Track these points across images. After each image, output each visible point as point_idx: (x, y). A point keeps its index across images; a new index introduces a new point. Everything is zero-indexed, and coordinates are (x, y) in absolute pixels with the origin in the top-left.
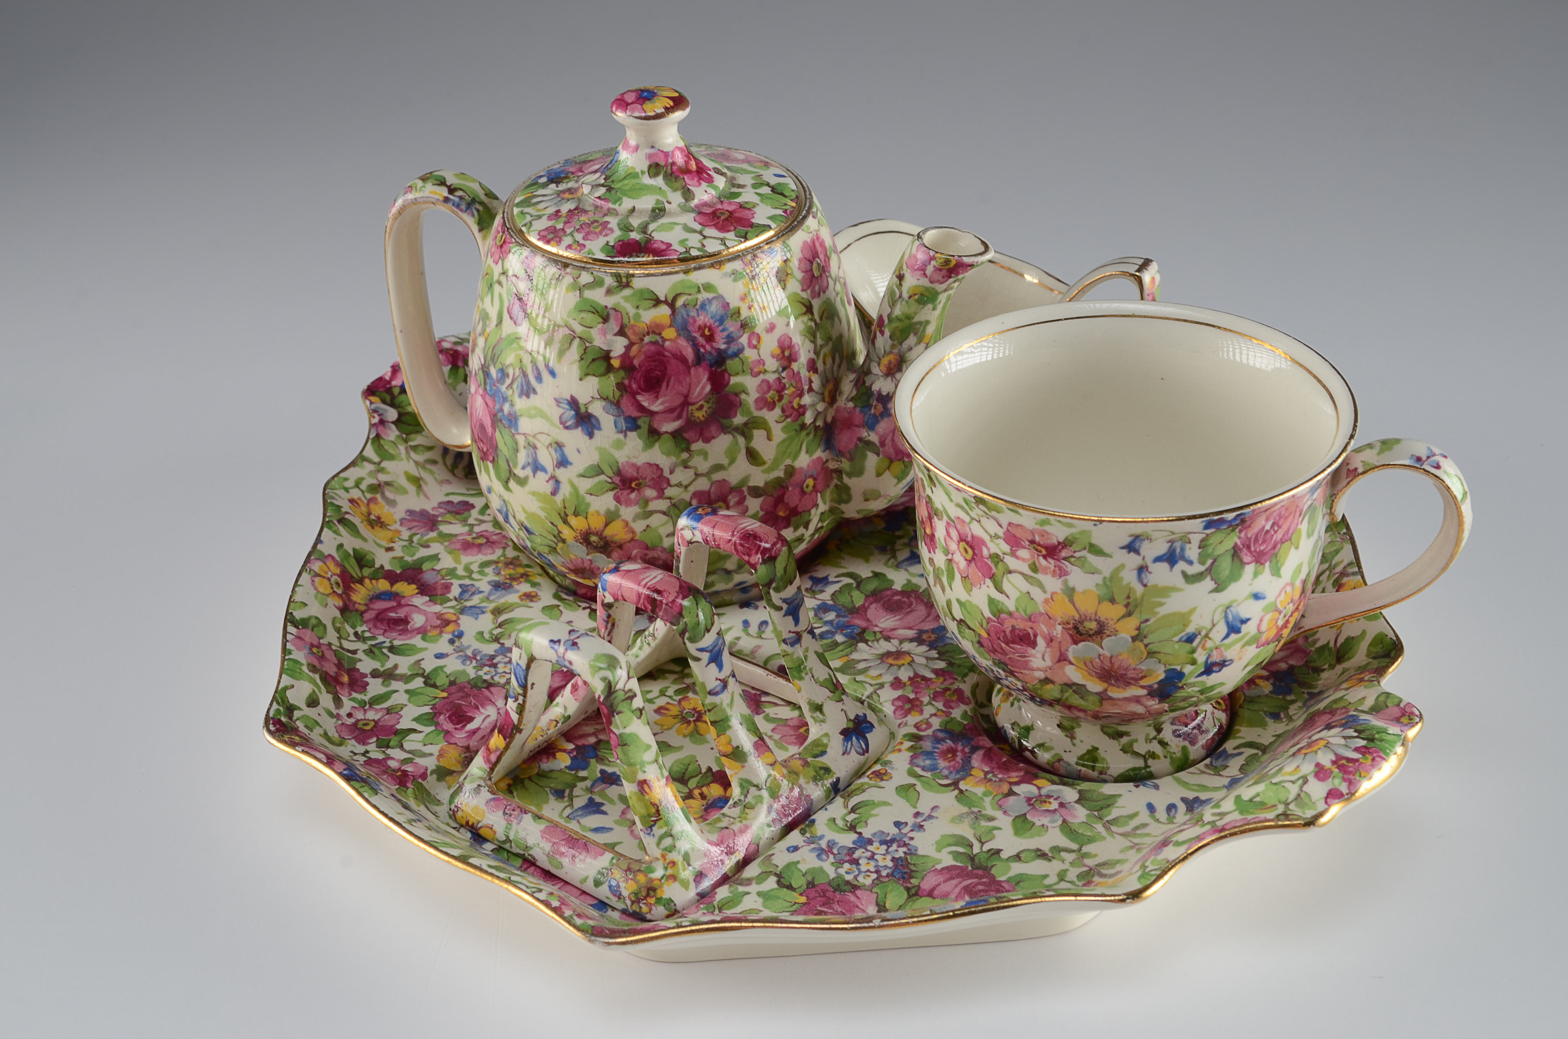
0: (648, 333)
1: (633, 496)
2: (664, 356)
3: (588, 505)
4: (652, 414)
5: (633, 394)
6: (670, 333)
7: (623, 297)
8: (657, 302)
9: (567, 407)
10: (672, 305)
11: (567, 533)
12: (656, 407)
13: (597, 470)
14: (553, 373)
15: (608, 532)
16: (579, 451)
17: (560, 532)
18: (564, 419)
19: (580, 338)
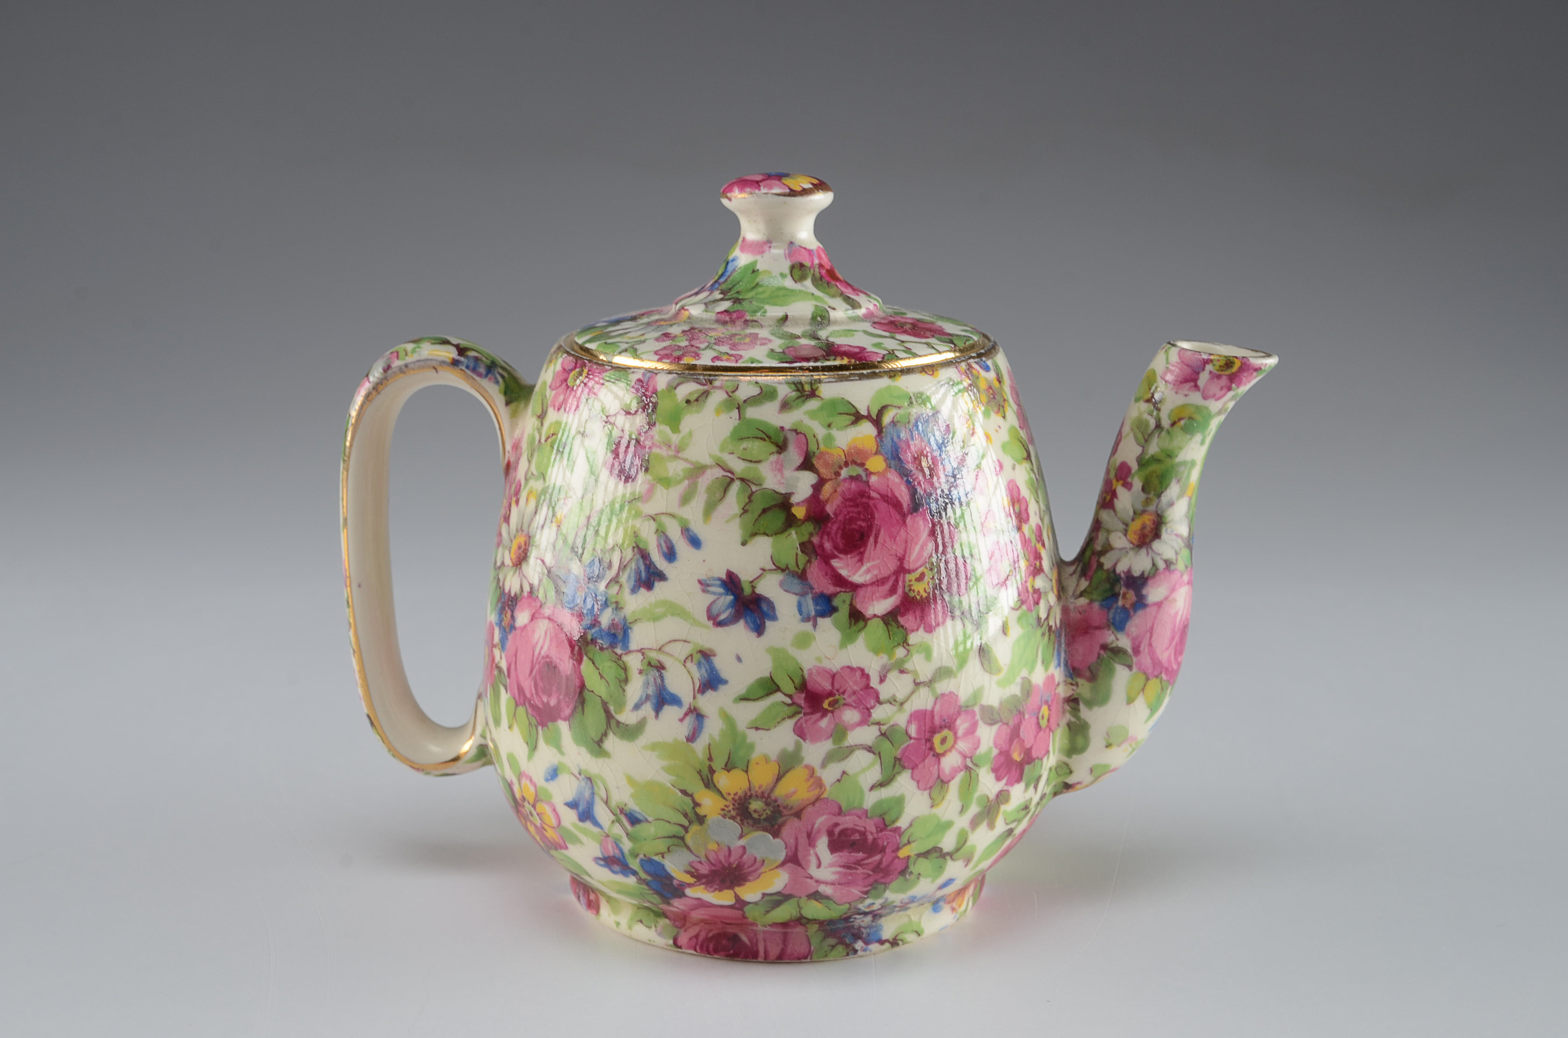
0: (846, 464)
1: (824, 723)
2: (869, 497)
3: (751, 747)
4: (854, 587)
5: (826, 559)
6: (876, 464)
7: (806, 413)
8: (857, 418)
9: (721, 590)
10: (877, 422)
11: (710, 804)
12: (858, 578)
13: (769, 686)
14: (695, 542)
15: (780, 792)
16: (739, 659)
17: (696, 804)
18: (715, 611)
19: (742, 480)
